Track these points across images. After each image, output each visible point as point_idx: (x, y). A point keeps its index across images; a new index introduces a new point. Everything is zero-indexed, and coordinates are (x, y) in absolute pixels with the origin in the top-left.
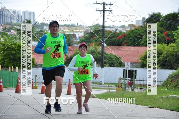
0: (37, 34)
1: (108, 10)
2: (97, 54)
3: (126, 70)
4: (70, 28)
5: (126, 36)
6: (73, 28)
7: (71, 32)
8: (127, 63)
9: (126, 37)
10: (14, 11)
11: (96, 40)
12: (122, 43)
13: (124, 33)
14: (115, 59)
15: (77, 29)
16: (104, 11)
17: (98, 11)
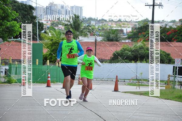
0: (84, 29)
1: (157, 4)
2: (145, 50)
3: (176, 67)
4: (118, 23)
5: (177, 31)
6: (121, 23)
7: (118, 27)
8: (177, 60)
9: (176, 33)
10: (62, 5)
11: (145, 35)
12: (172, 38)
13: (174, 28)
14: (165, 55)
15: (125, 25)
16: (154, 5)
17: (148, 5)
